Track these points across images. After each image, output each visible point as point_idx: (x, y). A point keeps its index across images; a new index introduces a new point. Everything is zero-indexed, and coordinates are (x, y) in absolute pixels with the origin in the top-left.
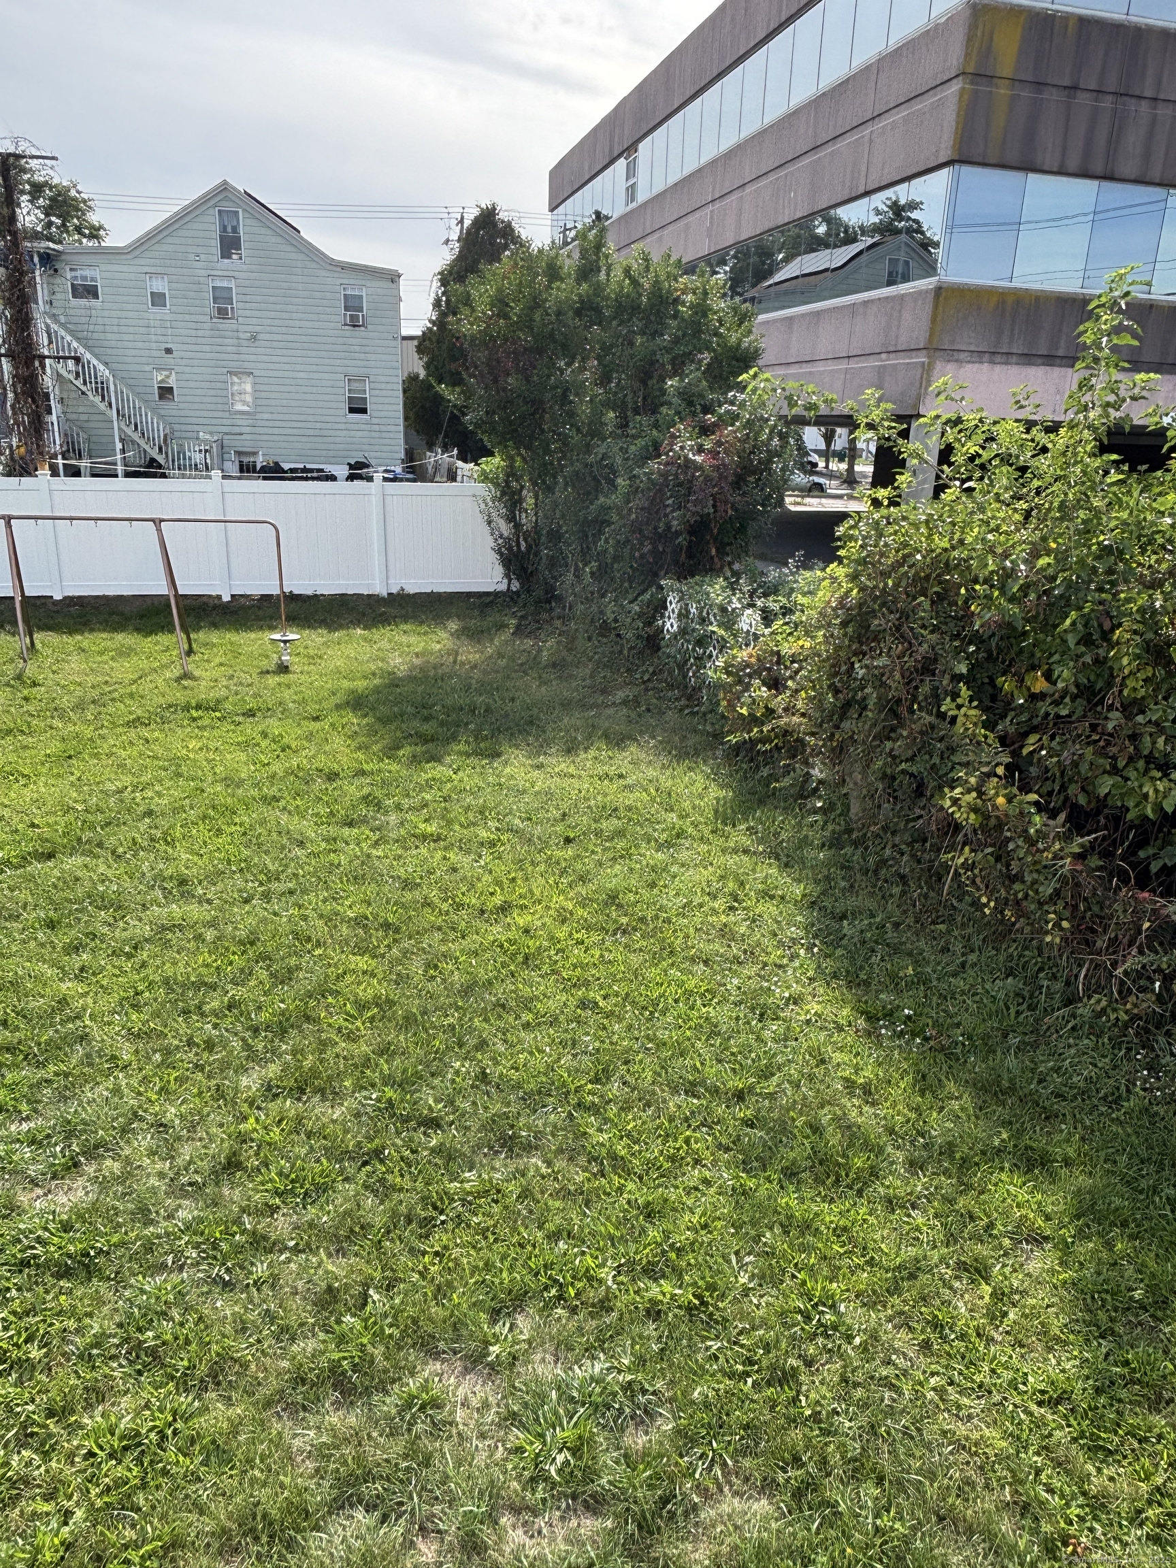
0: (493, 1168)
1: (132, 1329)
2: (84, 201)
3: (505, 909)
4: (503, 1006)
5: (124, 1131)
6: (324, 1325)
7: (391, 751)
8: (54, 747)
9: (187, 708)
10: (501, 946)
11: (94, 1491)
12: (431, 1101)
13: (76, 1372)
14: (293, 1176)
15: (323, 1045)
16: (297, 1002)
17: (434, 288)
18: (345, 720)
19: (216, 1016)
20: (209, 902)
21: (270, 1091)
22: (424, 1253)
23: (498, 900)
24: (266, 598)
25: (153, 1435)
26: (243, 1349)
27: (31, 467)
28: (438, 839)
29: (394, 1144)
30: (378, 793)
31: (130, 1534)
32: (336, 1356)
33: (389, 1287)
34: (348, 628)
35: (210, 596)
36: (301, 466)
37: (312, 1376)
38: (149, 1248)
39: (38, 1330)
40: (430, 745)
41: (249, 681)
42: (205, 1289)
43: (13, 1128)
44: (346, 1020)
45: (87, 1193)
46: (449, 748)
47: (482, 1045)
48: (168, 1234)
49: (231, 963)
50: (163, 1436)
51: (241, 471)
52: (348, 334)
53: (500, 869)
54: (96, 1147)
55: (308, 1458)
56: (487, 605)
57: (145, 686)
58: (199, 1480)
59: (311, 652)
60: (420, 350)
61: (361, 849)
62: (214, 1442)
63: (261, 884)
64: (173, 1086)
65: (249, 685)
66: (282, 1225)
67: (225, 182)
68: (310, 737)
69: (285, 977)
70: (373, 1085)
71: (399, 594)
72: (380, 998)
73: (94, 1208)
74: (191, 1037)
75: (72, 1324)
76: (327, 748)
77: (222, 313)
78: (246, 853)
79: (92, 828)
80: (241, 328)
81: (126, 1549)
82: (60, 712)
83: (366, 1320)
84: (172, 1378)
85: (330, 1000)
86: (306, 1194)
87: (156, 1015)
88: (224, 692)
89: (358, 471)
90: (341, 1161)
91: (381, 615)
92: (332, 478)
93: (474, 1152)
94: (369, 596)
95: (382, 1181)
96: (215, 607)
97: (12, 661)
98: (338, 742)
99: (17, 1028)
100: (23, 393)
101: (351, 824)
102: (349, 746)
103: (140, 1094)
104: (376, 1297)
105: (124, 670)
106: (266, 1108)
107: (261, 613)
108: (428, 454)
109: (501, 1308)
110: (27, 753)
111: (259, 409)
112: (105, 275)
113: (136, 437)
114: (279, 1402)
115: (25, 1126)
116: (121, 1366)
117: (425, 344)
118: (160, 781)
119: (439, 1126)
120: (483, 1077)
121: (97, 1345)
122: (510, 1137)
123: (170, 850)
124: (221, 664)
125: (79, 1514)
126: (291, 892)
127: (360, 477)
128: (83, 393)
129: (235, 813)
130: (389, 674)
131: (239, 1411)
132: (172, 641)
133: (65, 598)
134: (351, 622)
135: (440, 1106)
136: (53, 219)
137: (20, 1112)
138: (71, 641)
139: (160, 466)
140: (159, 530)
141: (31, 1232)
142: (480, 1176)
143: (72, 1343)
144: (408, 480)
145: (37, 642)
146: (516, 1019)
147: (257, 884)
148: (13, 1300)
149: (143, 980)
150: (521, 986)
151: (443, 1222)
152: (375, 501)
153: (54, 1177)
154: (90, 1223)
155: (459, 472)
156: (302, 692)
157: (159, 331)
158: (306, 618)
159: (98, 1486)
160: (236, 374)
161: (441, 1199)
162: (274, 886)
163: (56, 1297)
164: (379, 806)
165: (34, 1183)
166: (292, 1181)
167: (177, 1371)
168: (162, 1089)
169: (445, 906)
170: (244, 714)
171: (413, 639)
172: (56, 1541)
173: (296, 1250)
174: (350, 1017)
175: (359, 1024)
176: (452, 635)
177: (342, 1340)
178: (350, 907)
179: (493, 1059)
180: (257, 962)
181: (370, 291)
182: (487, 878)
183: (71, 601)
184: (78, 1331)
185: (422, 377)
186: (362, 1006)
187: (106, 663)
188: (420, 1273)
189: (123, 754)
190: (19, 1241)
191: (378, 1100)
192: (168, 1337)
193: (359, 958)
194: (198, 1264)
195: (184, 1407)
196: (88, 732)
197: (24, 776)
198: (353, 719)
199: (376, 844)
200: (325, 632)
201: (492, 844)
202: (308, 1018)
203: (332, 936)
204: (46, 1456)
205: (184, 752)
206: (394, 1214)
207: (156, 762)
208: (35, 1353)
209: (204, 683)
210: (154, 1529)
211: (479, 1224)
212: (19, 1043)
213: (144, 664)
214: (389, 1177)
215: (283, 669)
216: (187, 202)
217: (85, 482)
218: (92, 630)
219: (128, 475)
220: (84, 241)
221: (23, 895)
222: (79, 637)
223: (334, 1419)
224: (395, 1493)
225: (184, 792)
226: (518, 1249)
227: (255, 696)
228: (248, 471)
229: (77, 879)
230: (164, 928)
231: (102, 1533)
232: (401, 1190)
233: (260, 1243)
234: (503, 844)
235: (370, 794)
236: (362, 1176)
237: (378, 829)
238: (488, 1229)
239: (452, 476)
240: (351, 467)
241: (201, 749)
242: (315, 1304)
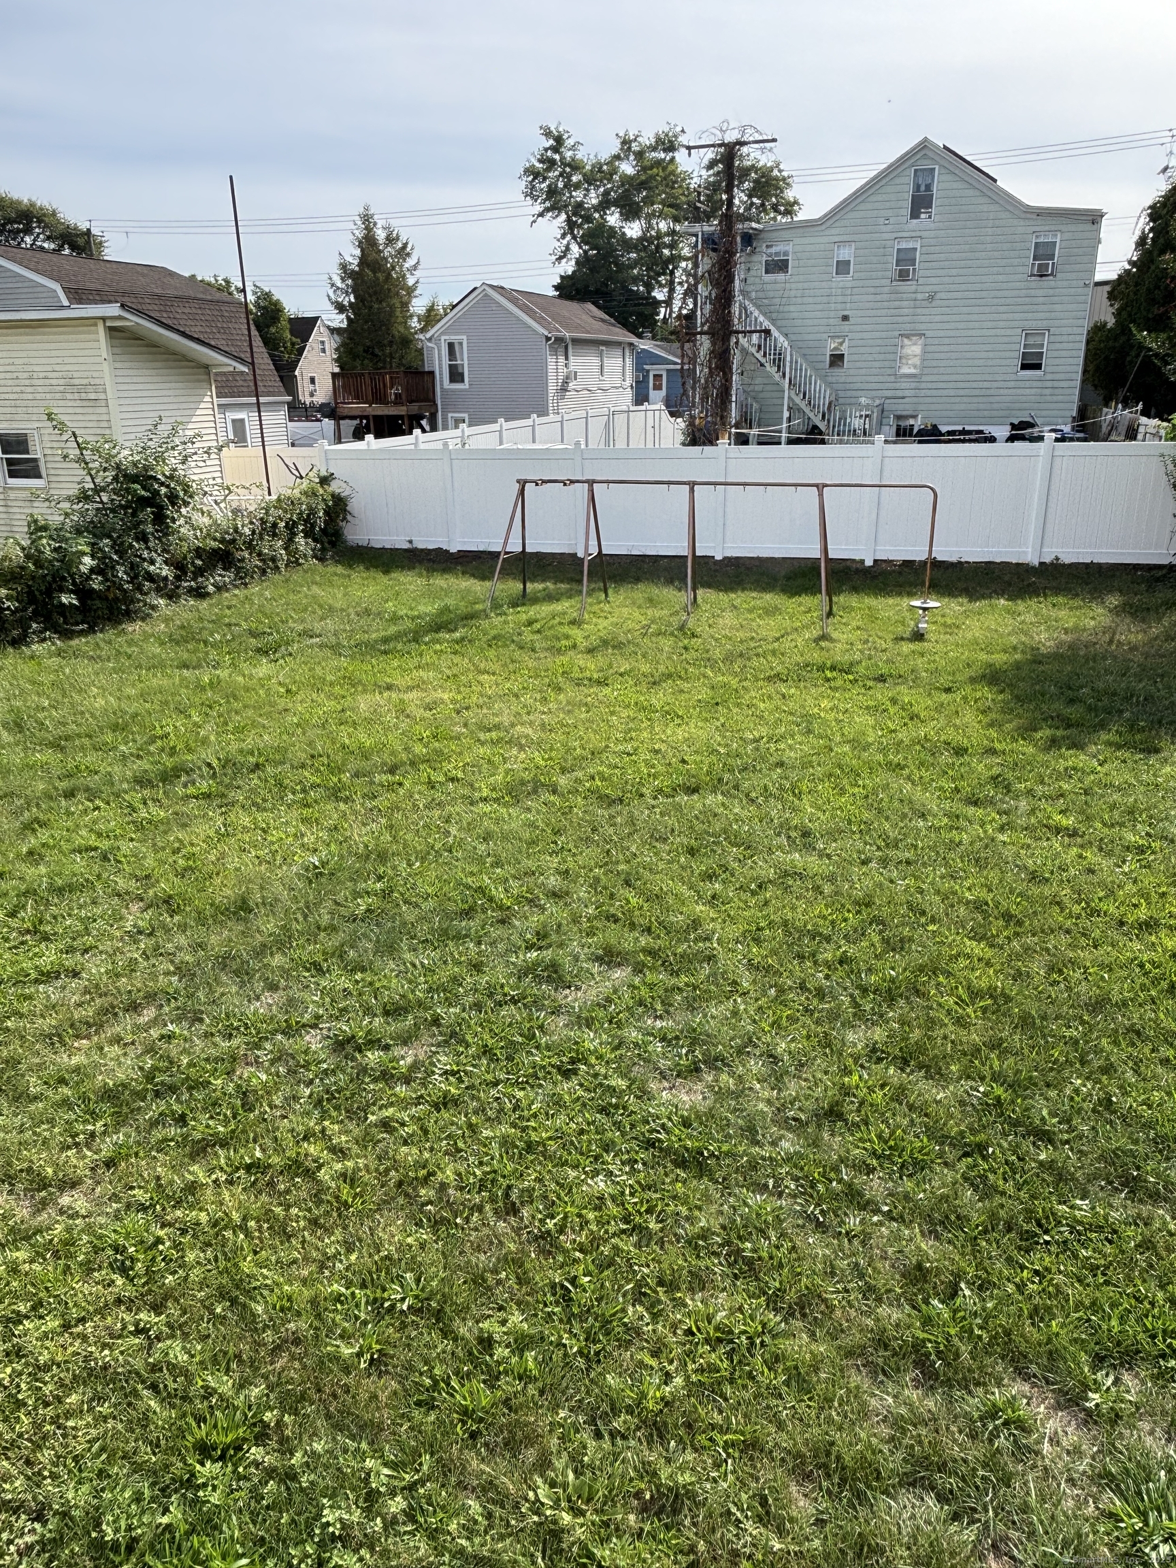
0: (1111, 1206)
1: (733, 1235)
2: (784, 179)
3: (1149, 926)
4: (1138, 1033)
5: (740, 1052)
6: (912, 1300)
7: (1026, 731)
8: (704, 694)
9: (821, 668)
10: (1142, 966)
11: (691, 1367)
12: (1045, 1112)
13: (683, 1255)
14: (892, 1143)
15: (931, 1023)
16: (908, 973)
17: (1140, 225)
18: (979, 694)
19: (829, 968)
20: (829, 856)
21: (875, 1053)
22: (1022, 1267)
23: (1143, 913)
24: (908, 564)
25: (743, 1338)
26: (831, 1292)
27: (714, 436)
28: (1074, 834)
29: (1000, 1146)
30: (1009, 775)
31: (718, 1418)
32: (922, 1335)
33: (983, 1286)
34: (991, 597)
35: (854, 560)
36: (960, 428)
37: (895, 1344)
38: (753, 1166)
39: (656, 1206)
40: (1074, 731)
41: (884, 646)
42: (800, 1222)
43: (649, 1022)
44: (956, 1003)
45: (704, 1098)
46: (1095, 737)
47: (1108, 1069)
48: (771, 1158)
49: (845, 920)
50: (752, 1344)
51: (898, 435)
52: (1033, 285)
53: (1148, 880)
54: (716, 1059)
55: (884, 1421)
56: (1158, 580)
57: (787, 644)
58: (780, 1396)
59: (949, 621)
60: (1112, 296)
61: (985, 832)
62: (796, 1368)
63: (879, 848)
64: (784, 1022)
65: (882, 651)
66: (875, 1186)
67: (926, 139)
68: (940, 708)
69: (896, 945)
70: (982, 1079)
71: (1052, 564)
72: (995, 990)
73: (711, 1114)
74: (804, 982)
75: (684, 1211)
76: (958, 722)
77: (903, 276)
78: (866, 815)
79: (731, 771)
80: (920, 288)
81: (713, 1430)
82: (711, 662)
83: (955, 1311)
84: (765, 1293)
85: (941, 979)
86: (903, 1166)
87: (774, 952)
88: (857, 656)
89: (1022, 432)
90: (942, 1144)
91: (1029, 585)
92: (992, 440)
93: (1089, 1181)
94: (1018, 564)
95: (984, 1178)
96: (857, 571)
97: (677, 613)
98: (969, 717)
99: (659, 937)
100: (717, 367)
101: (975, 803)
102: (980, 722)
103: (754, 1021)
104: (967, 1292)
105: (768, 627)
106: (869, 1068)
107: (901, 579)
108: (1105, 410)
109: (1106, 1356)
110: (683, 697)
111: (926, 371)
112: (798, 248)
113: (803, 405)
114: (859, 1356)
115: (659, 1024)
116: (721, 1265)
117: (1118, 289)
118: (792, 736)
119: (1051, 1141)
120: (1107, 1103)
121: (704, 1238)
122: (1134, 1178)
123: (797, 802)
124: (858, 628)
125: (678, 1381)
126: (908, 863)
127: (1022, 438)
128: (762, 365)
129: (858, 775)
130: (1033, 649)
131: (822, 1349)
132: (813, 603)
133: (725, 558)
134: (995, 592)
135: (1055, 1120)
136: (755, 200)
137: (656, 1010)
138: (724, 598)
139: (821, 433)
140: (821, 495)
141: (658, 1118)
142: (1093, 1208)
143: (683, 1227)
144: (1079, 440)
145: (699, 598)
146: (1153, 1051)
147: (875, 848)
148: (639, 1172)
149: (764, 917)
150: (1162, 1016)
151: (1047, 1243)
152: (1041, 465)
153: (678, 1076)
154: (706, 1126)
155: (1142, 429)
156: (934, 661)
157: (840, 299)
158: (947, 585)
159: (694, 1362)
160: (908, 336)
161: (1047, 1218)
162: (891, 853)
163: (672, 1182)
164: (1008, 789)
165: (664, 1077)
166: (890, 1148)
167: (770, 1288)
168: (774, 1023)
169: (1076, 909)
170: (875, 679)
171: (1063, 613)
172: (658, 1394)
173: (889, 1216)
174: (961, 1002)
175: (969, 1010)
176: (1110, 611)
177: (927, 1322)
178: (969, 889)
179: (1121, 1087)
180: (871, 924)
181: (1066, 236)
182: (1130, 888)
183: (730, 562)
184: (687, 1219)
185: (1109, 326)
186: (975, 994)
187: (753, 620)
188: (1017, 1286)
189: (762, 705)
190: (648, 1123)
191: (985, 1094)
192: (765, 1255)
193: (975, 943)
194: (795, 1196)
195: (772, 1324)
196: (734, 683)
197: (678, 717)
198: (987, 694)
199: (1002, 829)
200: (965, 600)
201: (1141, 850)
202: (917, 992)
203: (947, 915)
204: (655, 1317)
205: (816, 710)
206: (993, 1216)
207: (790, 718)
208: (653, 1225)
209: (839, 645)
210: (738, 1423)
211: (1088, 1258)
212: (660, 949)
213: (787, 623)
214: (991, 1176)
215: (918, 636)
216: (885, 166)
217: (752, 449)
218: (743, 590)
219: (791, 442)
220: (779, 218)
221: (671, 821)
222: (733, 596)
223: (914, 1395)
224: (969, 1496)
225: (813, 748)
226: (1133, 1301)
227: (888, 661)
228: (904, 435)
229: (715, 815)
230: (786, 874)
231: (694, 1406)
232: (1003, 1193)
233: (854, 1198)
234: (1153, 853)
235: (999, 775)
236: (962, 1166)
237: (1005, 813)
238: (1098, 1267)
239: (1131, 434)
240: (1014, 427)
241: (832, 709)
242: (903, 1276)
